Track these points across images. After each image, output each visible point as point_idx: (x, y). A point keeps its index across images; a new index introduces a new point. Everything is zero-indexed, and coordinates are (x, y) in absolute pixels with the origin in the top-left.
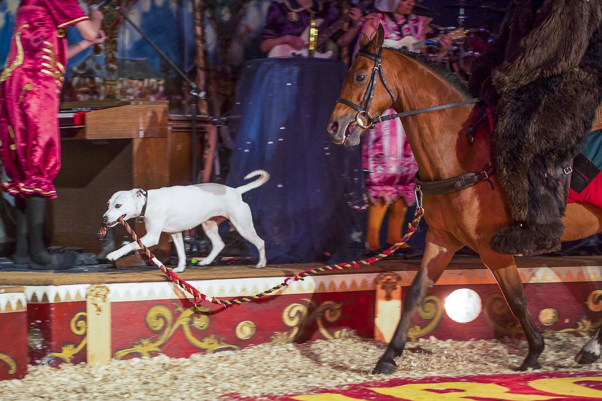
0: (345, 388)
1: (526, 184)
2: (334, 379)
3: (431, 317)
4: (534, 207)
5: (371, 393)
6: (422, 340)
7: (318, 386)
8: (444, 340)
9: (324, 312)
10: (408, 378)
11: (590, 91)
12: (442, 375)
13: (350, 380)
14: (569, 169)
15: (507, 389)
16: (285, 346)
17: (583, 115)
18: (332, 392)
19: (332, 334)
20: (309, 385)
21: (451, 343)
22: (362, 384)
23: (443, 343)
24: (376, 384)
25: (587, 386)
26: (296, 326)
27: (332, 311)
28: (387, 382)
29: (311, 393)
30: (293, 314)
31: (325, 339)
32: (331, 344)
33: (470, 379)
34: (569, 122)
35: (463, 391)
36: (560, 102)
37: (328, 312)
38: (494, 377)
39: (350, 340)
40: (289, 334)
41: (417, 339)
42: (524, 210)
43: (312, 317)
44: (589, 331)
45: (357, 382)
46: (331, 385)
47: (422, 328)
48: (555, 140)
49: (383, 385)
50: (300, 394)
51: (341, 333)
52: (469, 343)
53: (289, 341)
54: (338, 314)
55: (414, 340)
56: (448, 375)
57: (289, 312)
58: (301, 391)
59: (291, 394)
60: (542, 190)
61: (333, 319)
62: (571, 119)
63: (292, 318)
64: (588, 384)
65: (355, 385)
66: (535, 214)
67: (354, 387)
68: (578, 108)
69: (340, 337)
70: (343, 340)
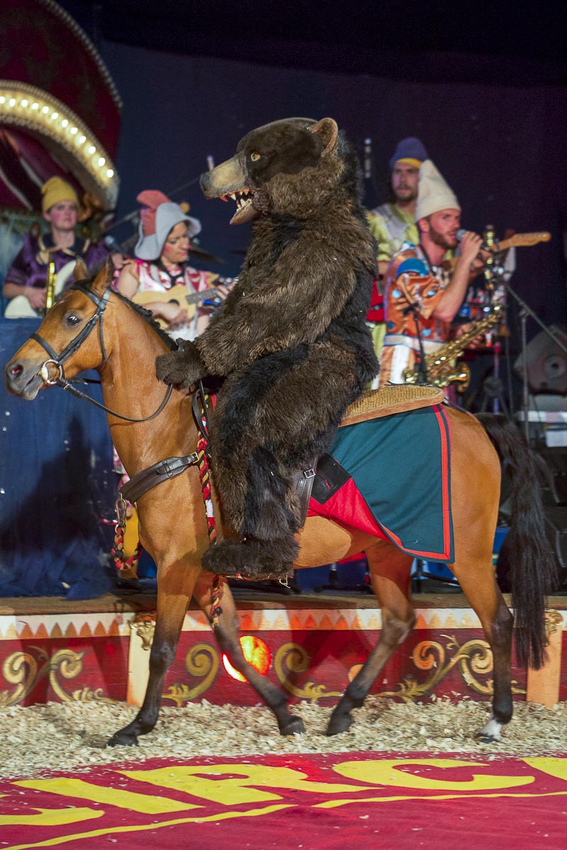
0: (87, 770)
1: (244, 486)
2: (71, 757)
3: (204, 674)
4: (251, 516)
5: (122, 779)
6: (191, 705)
7: (49, 766)
8: (221, 705)
9: (59, 664)
10: (172, 758)
11: (342, 375)
12: (217, 754)
13: (93, 760)
14: (312, 471)
15: (305, 776)
16: (6, 709)
17: (329, 405)
18: (68, 775)
19: (70, 695)
20: (37, 766)
21: (230, 710)
22: (109, 766)
23: (220, 708)
24: (128, 766)
25: (412, 773)
26: (20, 683)
27: (69, 662)
28: (142, 763)
29: (41, 777)
30: (17, 666)
31: (60, 701)
32: (67, 709)
33: (254, 760)
34: (309, 412)
35: (246, 777)
36: (299, 383)
37: (64, 663)
38: (287, 758)
39: (93, 703)
40: (10, 694)
41: (185, 704)
42: (237, 518)
43: (41, 670)
44: (413, 696)
45: (102, 763)
46: (68, 766)
47: (190, 688)
48: (287, 431)
49: (136, 767)
50: (26, 778)
51: (81, 694)
52: (253, 709)
53: (12, 703)
54: (79, 667)
55: (179, 704)
56: (227, 754)
57: (12, 664)
58: (24, 774)
59: (11, 777)
60: (267, 495)
61: (70, 674)
62: (312, 407)
63: (14, 672)
64: (411, 769)
65: (100, 767)
66: (253, 526)
67: (98, 769)
68: (323, 394)
69: (80, 698)
70: (84, 703)
